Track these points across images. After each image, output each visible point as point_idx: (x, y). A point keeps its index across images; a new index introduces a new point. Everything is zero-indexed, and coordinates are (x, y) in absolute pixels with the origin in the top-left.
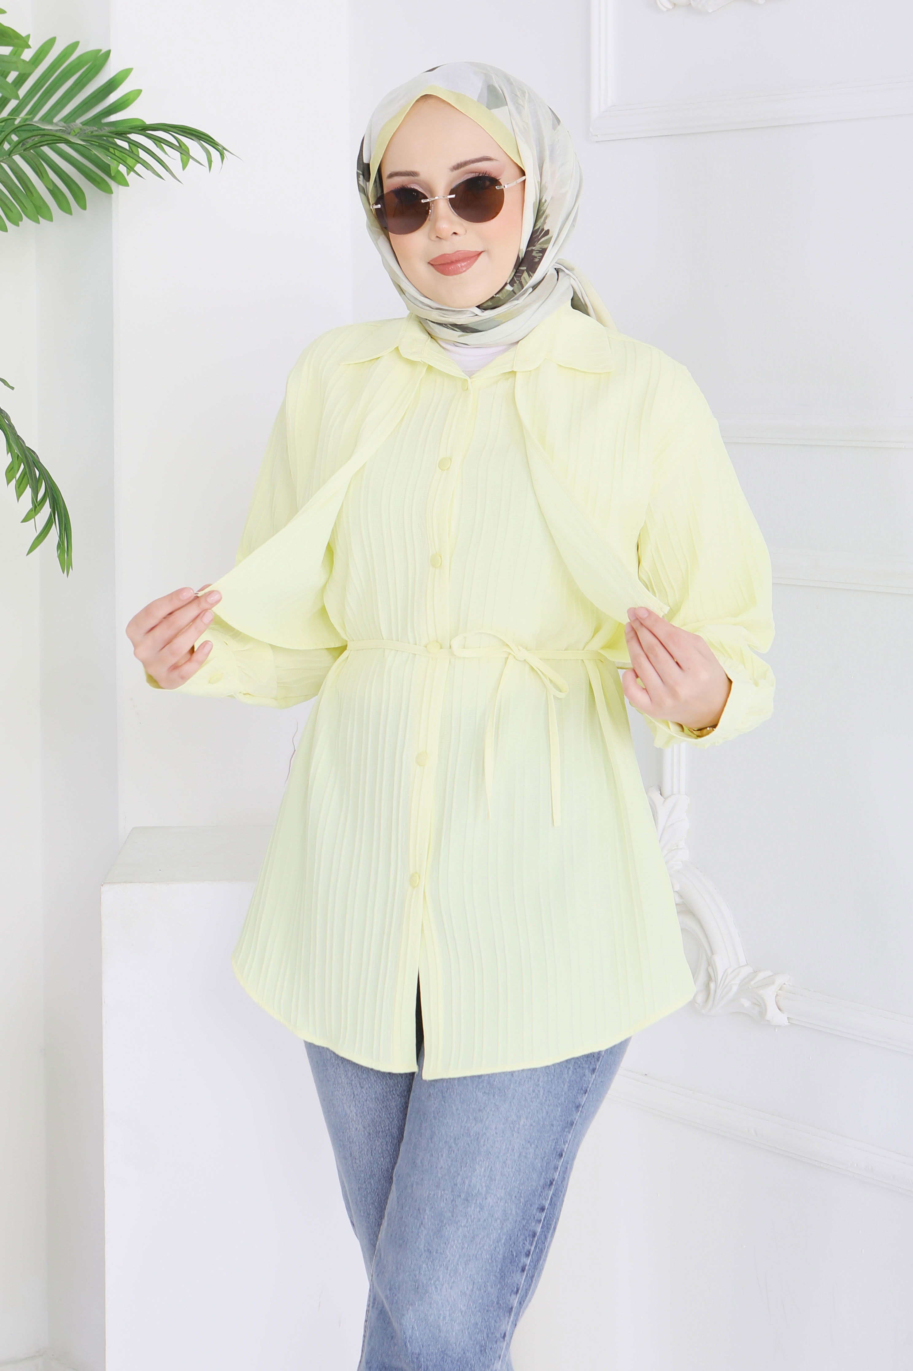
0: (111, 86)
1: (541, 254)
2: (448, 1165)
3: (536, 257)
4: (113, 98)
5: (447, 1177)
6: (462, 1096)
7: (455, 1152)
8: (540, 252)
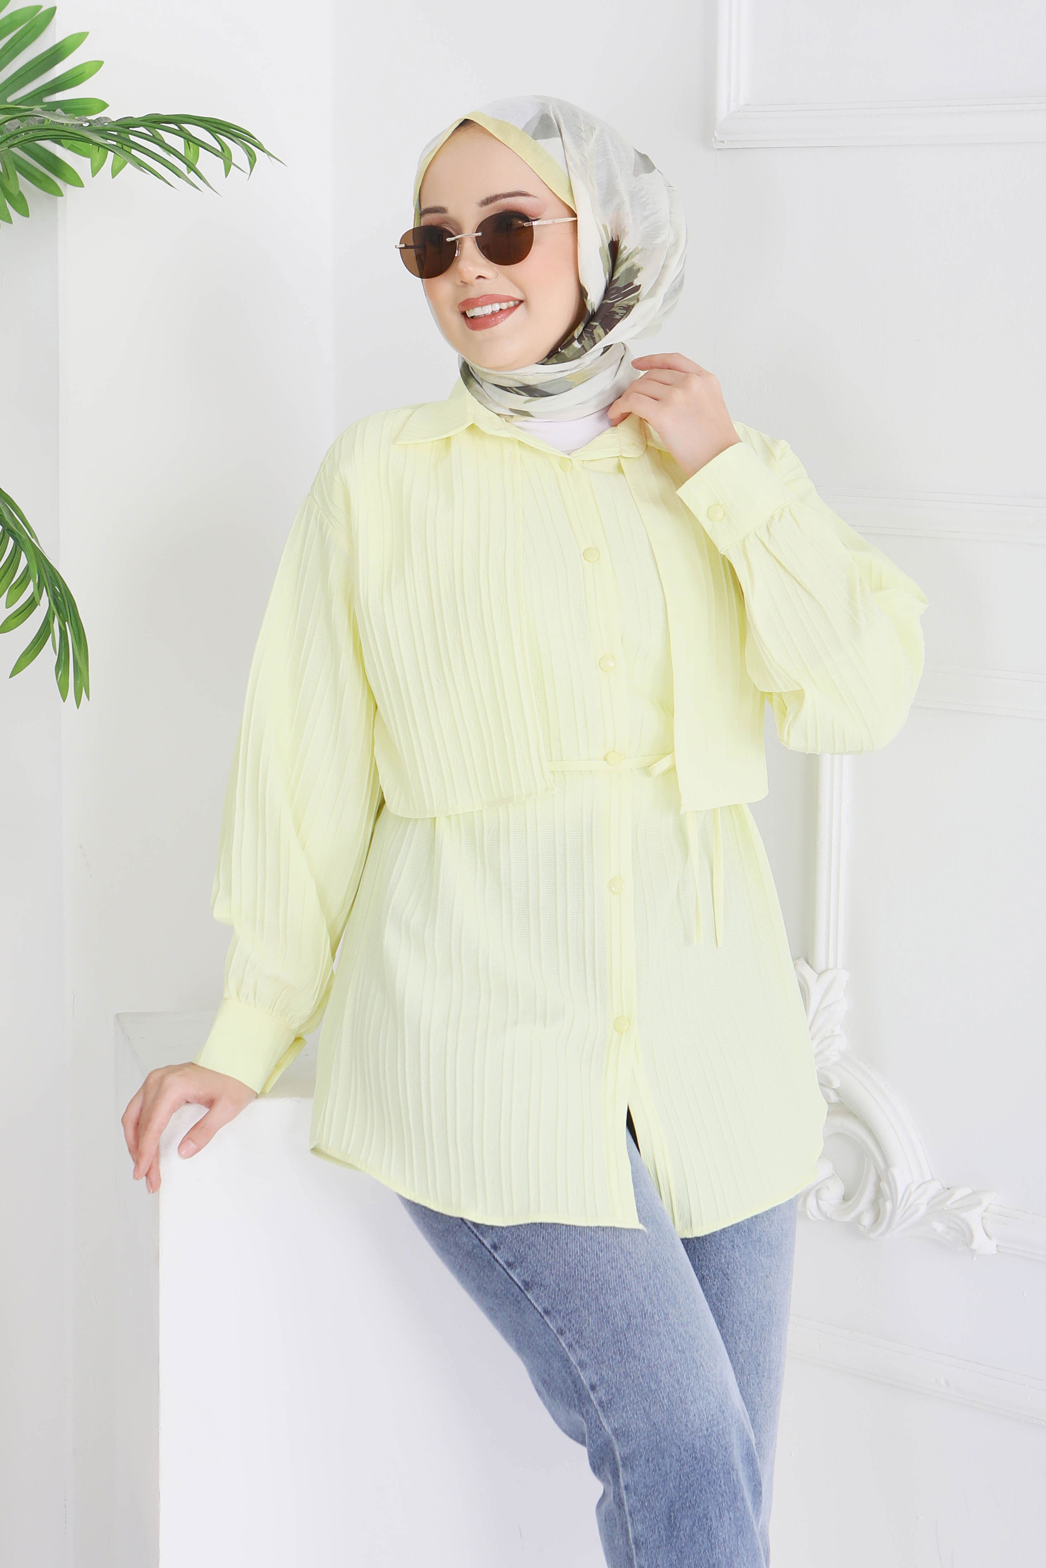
0: (55, 55)
1: (625, 312)
2: (748, 1346)
3: (618, 314)
4: (59, 70)
5: (750, 1360)
6: (748, 1267)
7: (754, 1329)
8: (624, 308)
